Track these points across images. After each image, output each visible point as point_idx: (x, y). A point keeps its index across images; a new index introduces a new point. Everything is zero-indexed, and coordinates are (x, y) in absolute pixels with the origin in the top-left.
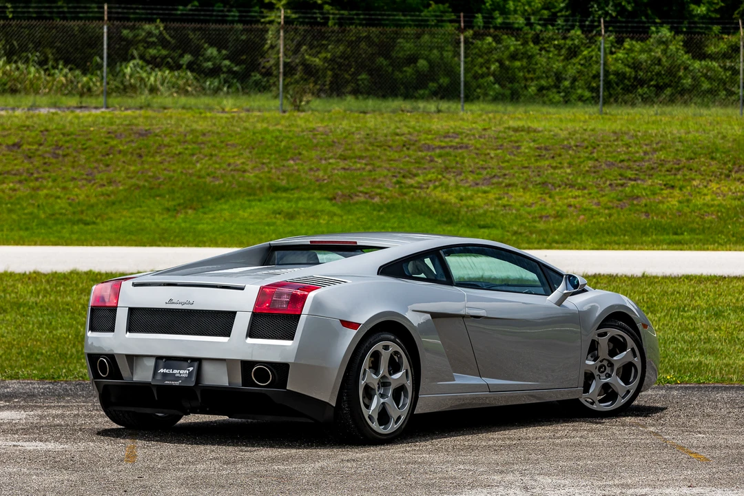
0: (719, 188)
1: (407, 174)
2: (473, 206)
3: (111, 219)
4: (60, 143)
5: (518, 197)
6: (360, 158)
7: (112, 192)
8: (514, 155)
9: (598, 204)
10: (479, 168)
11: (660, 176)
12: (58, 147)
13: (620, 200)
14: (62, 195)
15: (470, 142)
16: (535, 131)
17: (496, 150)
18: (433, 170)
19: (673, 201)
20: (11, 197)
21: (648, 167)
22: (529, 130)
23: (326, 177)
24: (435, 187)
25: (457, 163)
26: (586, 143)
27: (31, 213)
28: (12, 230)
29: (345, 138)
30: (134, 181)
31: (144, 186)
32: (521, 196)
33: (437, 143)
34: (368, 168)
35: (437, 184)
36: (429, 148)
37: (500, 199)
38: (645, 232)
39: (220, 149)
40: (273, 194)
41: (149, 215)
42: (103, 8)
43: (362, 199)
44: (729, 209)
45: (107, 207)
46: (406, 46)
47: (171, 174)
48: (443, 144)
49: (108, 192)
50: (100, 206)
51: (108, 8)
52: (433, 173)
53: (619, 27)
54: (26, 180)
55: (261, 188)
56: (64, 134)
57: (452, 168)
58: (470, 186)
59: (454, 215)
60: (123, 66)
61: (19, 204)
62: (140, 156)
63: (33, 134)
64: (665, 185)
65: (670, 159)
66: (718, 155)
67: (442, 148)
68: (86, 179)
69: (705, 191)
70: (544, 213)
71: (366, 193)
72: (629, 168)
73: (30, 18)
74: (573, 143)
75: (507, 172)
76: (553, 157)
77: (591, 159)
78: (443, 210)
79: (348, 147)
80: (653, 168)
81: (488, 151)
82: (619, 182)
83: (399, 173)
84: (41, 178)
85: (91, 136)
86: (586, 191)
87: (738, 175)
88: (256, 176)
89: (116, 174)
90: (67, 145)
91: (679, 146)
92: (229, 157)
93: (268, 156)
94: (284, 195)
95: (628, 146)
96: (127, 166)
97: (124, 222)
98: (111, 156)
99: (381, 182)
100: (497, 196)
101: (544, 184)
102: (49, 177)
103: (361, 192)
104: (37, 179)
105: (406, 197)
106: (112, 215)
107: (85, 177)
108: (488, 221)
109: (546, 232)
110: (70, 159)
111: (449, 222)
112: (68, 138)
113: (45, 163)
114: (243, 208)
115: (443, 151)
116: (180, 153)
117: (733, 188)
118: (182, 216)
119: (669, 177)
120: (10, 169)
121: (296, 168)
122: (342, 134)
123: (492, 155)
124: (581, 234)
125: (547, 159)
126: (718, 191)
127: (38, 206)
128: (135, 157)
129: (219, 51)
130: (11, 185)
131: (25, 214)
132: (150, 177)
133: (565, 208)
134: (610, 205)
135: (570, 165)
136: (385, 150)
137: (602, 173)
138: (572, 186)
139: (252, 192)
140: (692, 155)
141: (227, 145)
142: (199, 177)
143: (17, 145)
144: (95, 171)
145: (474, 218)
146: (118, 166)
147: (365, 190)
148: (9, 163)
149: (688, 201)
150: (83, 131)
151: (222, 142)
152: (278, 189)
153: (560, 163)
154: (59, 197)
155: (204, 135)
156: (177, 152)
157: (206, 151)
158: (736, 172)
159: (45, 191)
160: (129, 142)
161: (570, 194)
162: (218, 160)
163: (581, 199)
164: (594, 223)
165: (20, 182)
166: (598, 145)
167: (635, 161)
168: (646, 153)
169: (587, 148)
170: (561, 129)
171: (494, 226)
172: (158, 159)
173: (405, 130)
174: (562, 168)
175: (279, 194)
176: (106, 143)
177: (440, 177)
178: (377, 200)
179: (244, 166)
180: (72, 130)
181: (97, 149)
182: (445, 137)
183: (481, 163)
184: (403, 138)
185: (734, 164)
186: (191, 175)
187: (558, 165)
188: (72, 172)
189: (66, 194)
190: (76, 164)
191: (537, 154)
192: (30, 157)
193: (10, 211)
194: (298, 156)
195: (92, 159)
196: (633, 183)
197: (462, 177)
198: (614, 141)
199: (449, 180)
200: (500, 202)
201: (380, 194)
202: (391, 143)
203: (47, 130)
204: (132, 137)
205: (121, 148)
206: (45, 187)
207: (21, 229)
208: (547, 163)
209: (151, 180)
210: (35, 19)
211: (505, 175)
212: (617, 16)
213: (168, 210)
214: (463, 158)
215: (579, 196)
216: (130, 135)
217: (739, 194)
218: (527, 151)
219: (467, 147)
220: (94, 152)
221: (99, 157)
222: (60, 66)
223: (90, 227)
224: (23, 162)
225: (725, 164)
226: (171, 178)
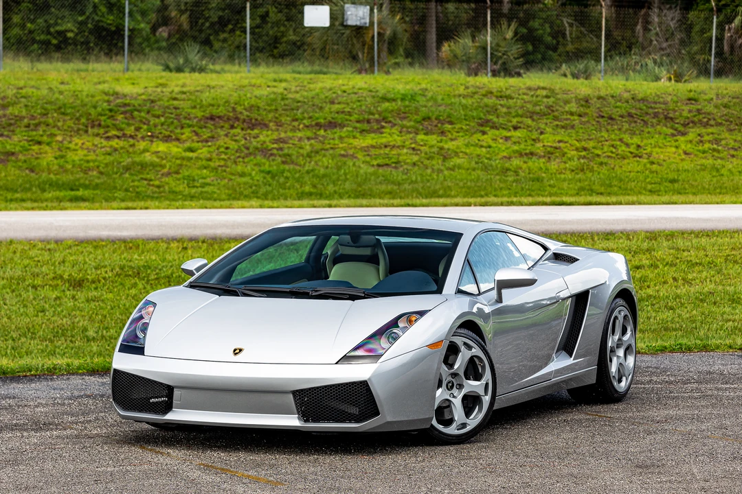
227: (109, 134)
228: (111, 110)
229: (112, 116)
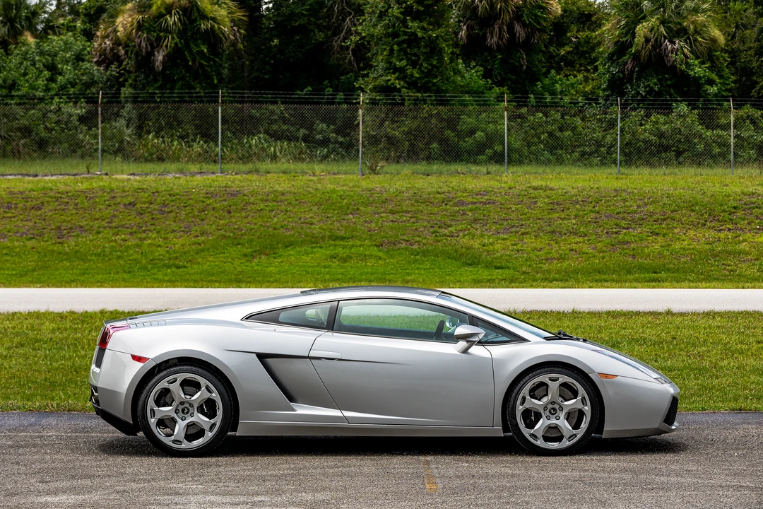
0: (695, 235)
1: (443, 225)
2: (492, 251)
3: (199, 263)
4: (167, 202)
5: (530, 242)
6: (407, 212)
7: (203, 242)
8: (531, 209)
9: (595, 248)
10: (501, 220)
11: (648, 225)
12: (165, 205)
13: (613, 245)
14: (162, 244)
15: (497, 199)
16: (551, 189)
17: (517, 205)
18: (465, 222)
19: (656, 246)
20: (121, 246)
21: (639, 218)
22: (546, 189)
23: (377, 228)
24: (464, 236)
25: (484, 216)
26: (590, 200)
27: (135, 260)
28: (118, 273)
29: (397, 196)
30: (222, 232)
31: (229, 237)
32: (533, 243)
33: (470, 199)
34: (412, 220)
35: (466, 233)
36: (463, 203)
37: (515, 245)
38: (629, 272)
39: (294, 206)
40: (332, 242)
41: (229, 260)
42: (219, 93)
43: (403, 245)
44: (701, 252)
45: (197, 253)
46: (468, 121)
47: (253, 226)
48: (475, 200)
49: (200, 242)
50: (192, 252)
51: (222, 93)
52: (464, 224)
53: (649, 104)
54: (136, 232)
55: (323, 238)
56: (170, 195)
57: (479, 220)
58: (493, 234)
59: (476, 258)
60: (250, 139)
61: (126, 251)
62: (230, 212)
63: (146, 195)
64: (651, 233)
65: (658, 211)
66: (697, 208)
67: (475, 203)
68: (183, 231)
69: (684, 237)
70: (549, 256)
71: (408, 241)
72: (624, 219)
73: (175, 102)
74: (580, 199)
75: (524, 223)
76: (563, 211)
77: (593, 212)
78: (467, 254)
79: (398, 204)
80: (643, 219)
81: (511, 206)
82: (614, 230)
83: (437, 224)
84: (148, 230)
85: (192, 197)
86: (586, 238)
87: (712, 224)
88: (320, 228)
89: (209, 226)
90: (172, 203)
91: (666, 200)
92: (301, 212)
93: (332, 211)
94: (341, 243)
95: (625, 200)
96: (217, 220)
97: (208, 266)
98: (206, 212)
99: (421, 232)
100: (513, 242)
101: (553, 232)
102: (154, 230)
103: (403, 240)
104: (144, 231)
105: (439, 244)
106: (200, 260)
107: (183, 229)
108: (503, 264)
109: (549, 272)
110: (173, 215)
111: (470, 265)
112: (173, 198)
113: (153, 219)
114: (307, 254)
115: (474, 206)
116: (261, 210)
117: (707, 235)
118: (256, 261)
119: (655, 227)
120: (123, 223)
121: (354, 220)
122: (394, 193)
123: (513, 209)
124: (578, 273)
125: (558, 212)
126: (694, 237)
127: (142, 253)
128: (225, 213)
129: (328, 126)
130: (123, 236)
131: (130, 260)
132: (234, 229)
133: (567, 251)
134: (605, 248)
135: (576, 217)
136: (427, 205)
137: (601, 223)
138: (575, 234)
139: (315, 241)
140: (676, 208)
141: (300, 202)
142: (275, 229)
143: (132, 204)
144: (192, 224)
145: (492, 261)
146: (210, 220)
147: (407, 239)
148: (124, 218)
149: (669, 245)
150: (187, 192)
151: (297, 200)
152: (337, 238)
153: (568, 215)
154: (160, 246)
155: (283, 194)
156: (260, 209)
157: (283, 207)
158: (711, 221)
159: (150, 241)
160: (222, 201)
161: (573, 241)
162: (292, 215)
163: (581, 245)
164: (589, 264)
165: (131, 234)
166: (601, 200)
167: (629, 213)
168: (639, 207)
169: (591, 203)
170: (573, 188)
171: (508, 268)
172: (243, 214)
173: (445, 189)
174: (569, 219)
175: (337, 242)
176: (203, 202)
177: (469, 227)
178: (416, 247)
179: (312, 220)
180: (178, 192)
181: (196, 207)
182: (477, 195)
183: (504, 215)
184: (442, 195)
185: (710, 215)
186: (268, 227)
187: (567, 217)
188: (174, 226)
189: (166, 244)
190: (177, 219)
191: (550, 208)
192: (141, 214)
193: (119, 257)
194: (356, 211)
195: (190, 215)
196: (625, 231)
197: (486, 228)
198: (614, 197)
199: (477, 229)
200: (515, 247)
201: (419, 241)
202: (432, 200)
203: (157, 192)
204: (225, 198)
205: (215, 206)
206: (150, 238)
207: (125, 272)
208: (557, 215)
209: (235, 231)
210: (178, 102)
211: (522, 225)
212: (646, 95)
213: (246, 255)
214: (490, 212)
215: (580, 242)
216: (223, 195)
217: (711, 239)
218: (542, 205)
219: (494, 203)
220: (192, 209)
221: (196, 213)
222: (198, 140)
223: (181, 270)
224: (135, 217)
225: (702, 215)
226: (251, 229)
227: (723, 227)
228: (735, 208)
229: (734, 212)
